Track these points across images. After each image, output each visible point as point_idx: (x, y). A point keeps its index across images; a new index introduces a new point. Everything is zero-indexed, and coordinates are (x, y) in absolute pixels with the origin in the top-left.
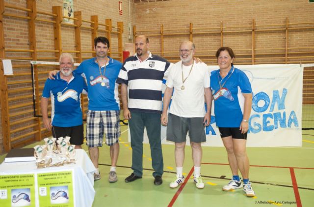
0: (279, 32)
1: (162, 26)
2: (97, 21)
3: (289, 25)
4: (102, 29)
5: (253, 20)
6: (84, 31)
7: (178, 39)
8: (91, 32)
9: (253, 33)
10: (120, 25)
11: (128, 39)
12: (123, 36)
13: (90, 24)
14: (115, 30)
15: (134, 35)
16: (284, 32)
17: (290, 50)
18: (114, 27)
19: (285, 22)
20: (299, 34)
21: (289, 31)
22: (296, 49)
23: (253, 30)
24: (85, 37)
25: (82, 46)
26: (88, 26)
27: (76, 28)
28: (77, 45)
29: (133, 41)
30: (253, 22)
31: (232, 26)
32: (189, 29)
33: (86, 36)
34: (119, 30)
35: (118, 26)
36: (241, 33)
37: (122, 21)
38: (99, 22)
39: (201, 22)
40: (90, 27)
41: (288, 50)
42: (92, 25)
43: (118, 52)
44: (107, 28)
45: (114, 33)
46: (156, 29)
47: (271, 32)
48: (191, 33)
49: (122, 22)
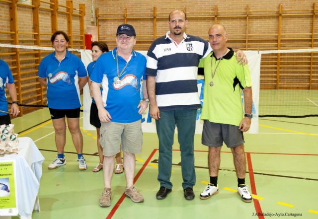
0: (241, 18)
1: (126, 9)
2: (57, 2)
3: (250, 12)
4: (62, 11)
5: (216, 6)
6: (43, 12)
7: (142, 23)
8: (50, 13)
9: (216, 19)
10: (82, 7)
11: (90, 22)
12: (85, 18)
13: (49, 5)
14: (77, 12)
15: (97, 18)
16: (245, 18)
17: (251, 36)
18: (75, 9)
19: (246, 9)
20: (259, 21)
21: (250, 18)
22: (257, 36)
23: (216, 16)
24: (44, 19)
25: (40, 28)
26: (48, 7)
27: (33, 8)
28: (36, 27)
29: (95, 24)
30: (216, 9)
31: (195, 11)
32: (152, 13)
33: (45, 17)
34: (81, 12)
35: (80, 8)
36: (205, 19)
37: (84, 3)
38: (60, 3)
39: (164, 7)
40: (49, 8)
41: (249, 36)
42: (52, 6)
43: (79, 35)
44: (68, 10)
45: (75, 16)
46: (119, 12)
47: (233, 19)
48: (155, 17)
49: (84, 5)
